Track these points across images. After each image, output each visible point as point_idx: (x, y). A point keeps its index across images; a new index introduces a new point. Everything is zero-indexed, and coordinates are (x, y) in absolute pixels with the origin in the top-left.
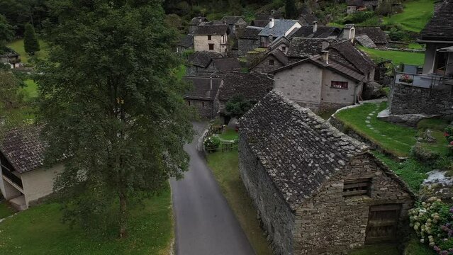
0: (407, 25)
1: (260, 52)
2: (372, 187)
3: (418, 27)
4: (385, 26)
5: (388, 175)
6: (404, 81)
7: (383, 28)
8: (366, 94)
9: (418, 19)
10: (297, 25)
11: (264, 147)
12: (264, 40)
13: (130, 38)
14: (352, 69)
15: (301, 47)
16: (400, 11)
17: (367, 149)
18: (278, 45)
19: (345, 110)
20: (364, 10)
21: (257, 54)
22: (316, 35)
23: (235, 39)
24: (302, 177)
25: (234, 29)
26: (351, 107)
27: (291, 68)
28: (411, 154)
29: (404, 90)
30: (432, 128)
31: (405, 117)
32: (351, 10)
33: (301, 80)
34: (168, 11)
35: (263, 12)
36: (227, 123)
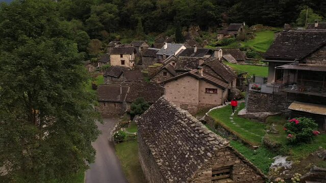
0: (257, 48)
1: (158, 66)
2: (234, 172)
3: (264, 49)
4: (243, 48)
5: (245, 163)
6: (255, 89)
7: (242, 49)
8: (230, 97)
9: (265, 43)
10: (184, 48)
11: (154, 141)
12: (160, 58)
13: (43, 62)
14: (220, 79)
15: (185, 63)
16: (252, 38)
17: (228, 144)
18: (169, 62)
19: (216, 110)
20: (229, 37)
21: (155, 68)
22: (196, 54)
23: (141, 57)
24: (181, 166)
25: (140, 49)
26: (220, 107)
27: (176, 79)
28: (262, 143)
29: (255, 95)
30: (275, 123)
31: (257, 115)
32: (220, 37)
33: (184, 88)
34: (92, 37)
35: (160, 38)
36: (132, 119)
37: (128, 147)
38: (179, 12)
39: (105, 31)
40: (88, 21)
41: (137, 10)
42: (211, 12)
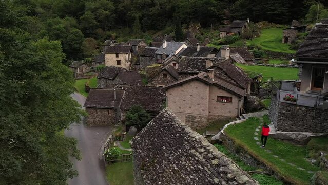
0: (265, 46)
1: (156, 67)
4: (249, 47)
6: (289, 100)
8: (248, 107)
9: (272, 41)
10: (185, 46)
12: (159, 57)
14: (234, 85)
15: (188, 64)
16: (258, 36)
18: (170, 62)
19: (233, 125)
20: (233, 35)
21: (154, 68)
22: (200, 53)
23: (138, 56)
25: (137, 48)
26: (238, 121)
27: (181, 85)
29: (289, 108)
31: (292, 134)
32: (223, 35)
33: (191, 96)
34: (87, 35)
35: (158, 36)
36: (127, 131)
37: (122, 169)
38: (179, 8)
39: (100, 29)
40: (82, 19)
41: (135, 7)
42: (212, 8)
